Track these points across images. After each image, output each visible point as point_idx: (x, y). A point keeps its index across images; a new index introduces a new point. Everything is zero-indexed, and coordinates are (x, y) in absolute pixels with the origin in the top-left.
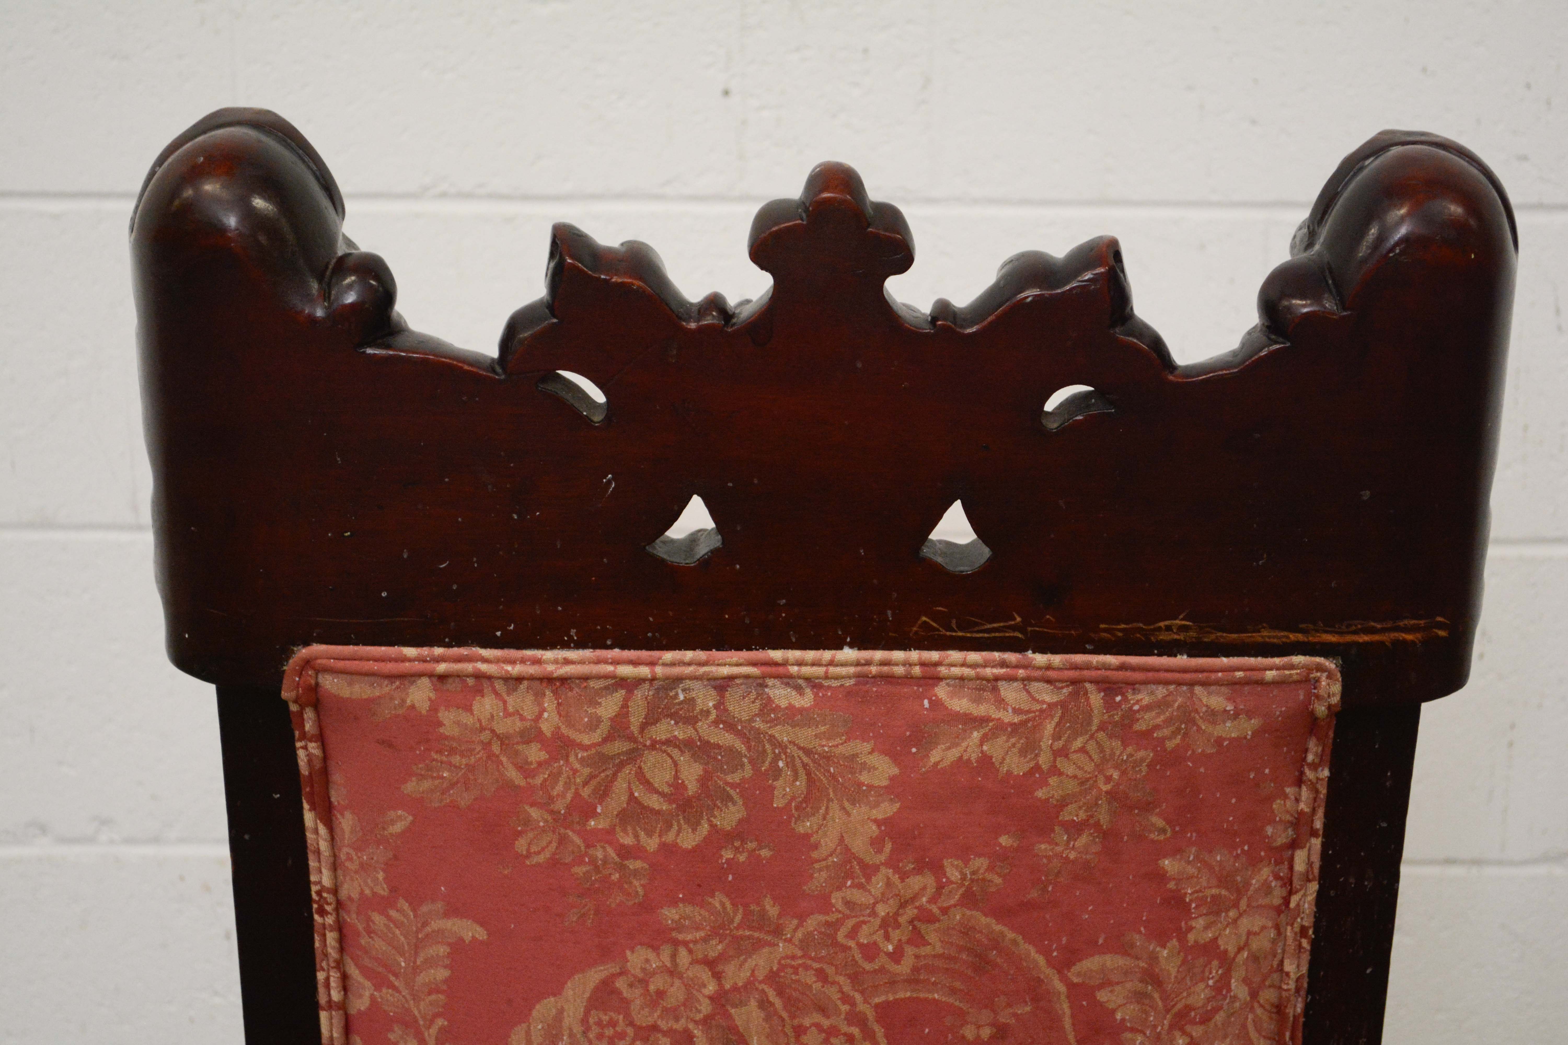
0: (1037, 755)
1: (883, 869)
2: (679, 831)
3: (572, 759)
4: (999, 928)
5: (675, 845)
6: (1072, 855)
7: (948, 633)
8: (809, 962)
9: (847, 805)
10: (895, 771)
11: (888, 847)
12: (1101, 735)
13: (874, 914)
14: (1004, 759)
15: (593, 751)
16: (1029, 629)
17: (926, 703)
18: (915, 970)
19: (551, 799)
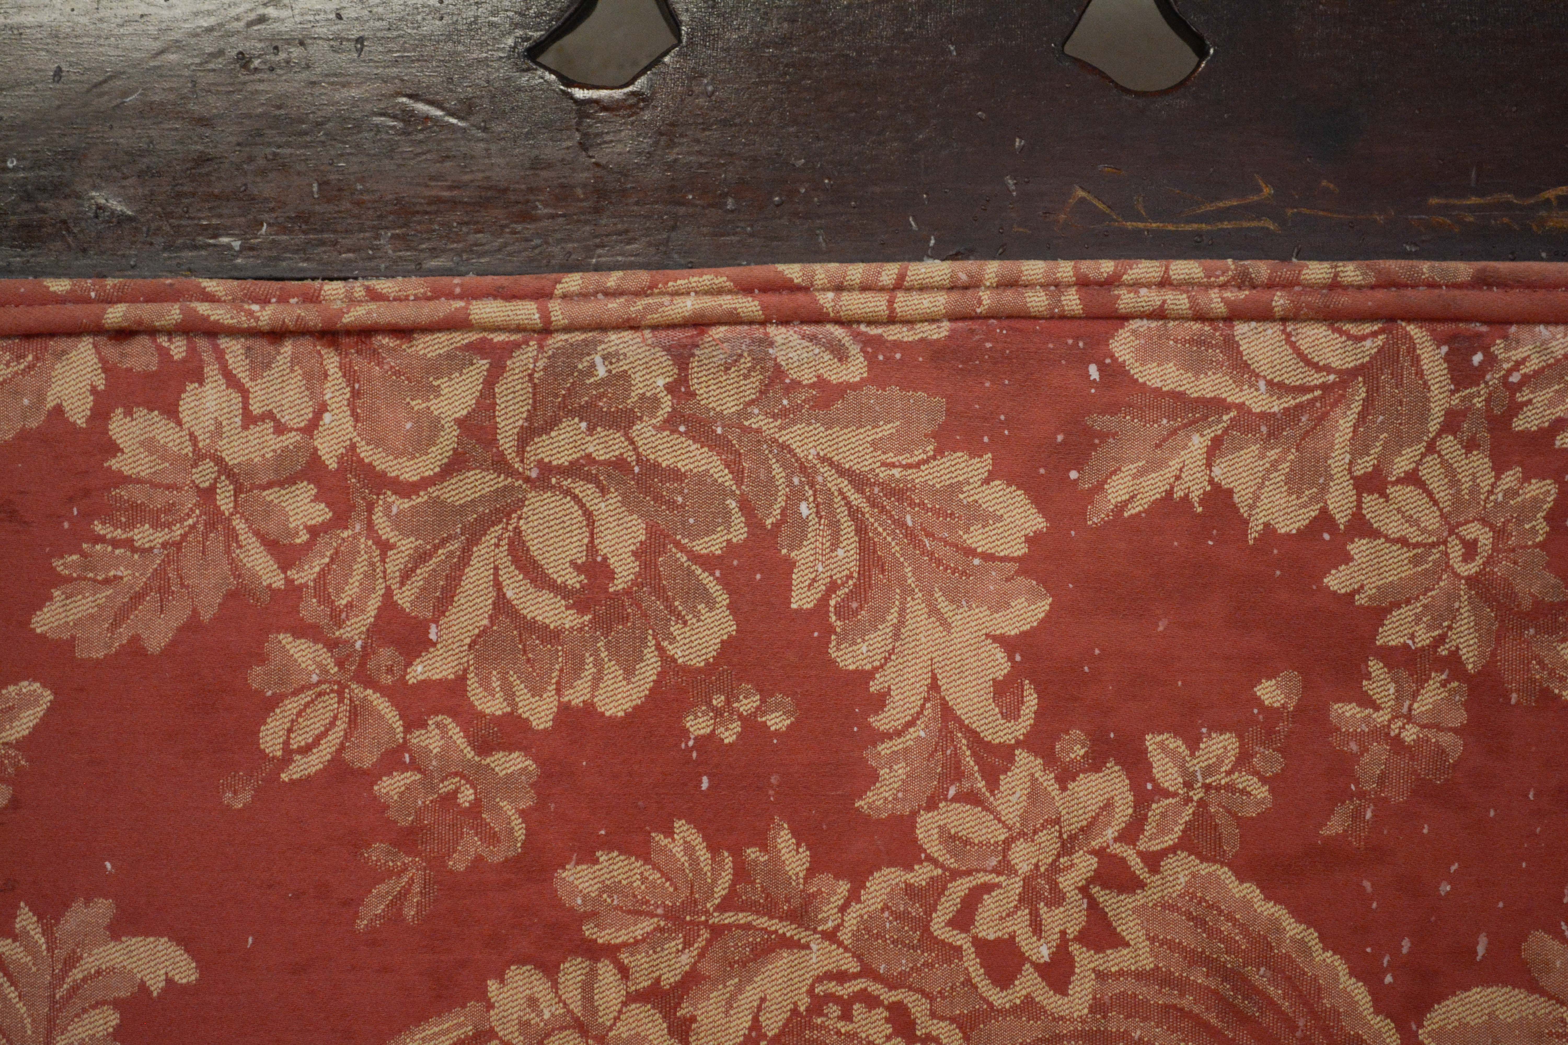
0: (1324, 489)
1: (1022, 756)
2: (597, 680)
3: (379, 518)
4: (1268, 909)
5: (589, 708)
6: (1410, 734)
7: (1129, 225)
8: (875, 988)
9: (944, 605)
10: (1037, 523)
11: (1031, 701)
12: (1448, 444)
13: (1005, 868)
14: (1257, 498)
15: (422, 498)
16: (1289, 212)
17: (1094, 372)
18: (1098, 1007)
19: (337, 618)
